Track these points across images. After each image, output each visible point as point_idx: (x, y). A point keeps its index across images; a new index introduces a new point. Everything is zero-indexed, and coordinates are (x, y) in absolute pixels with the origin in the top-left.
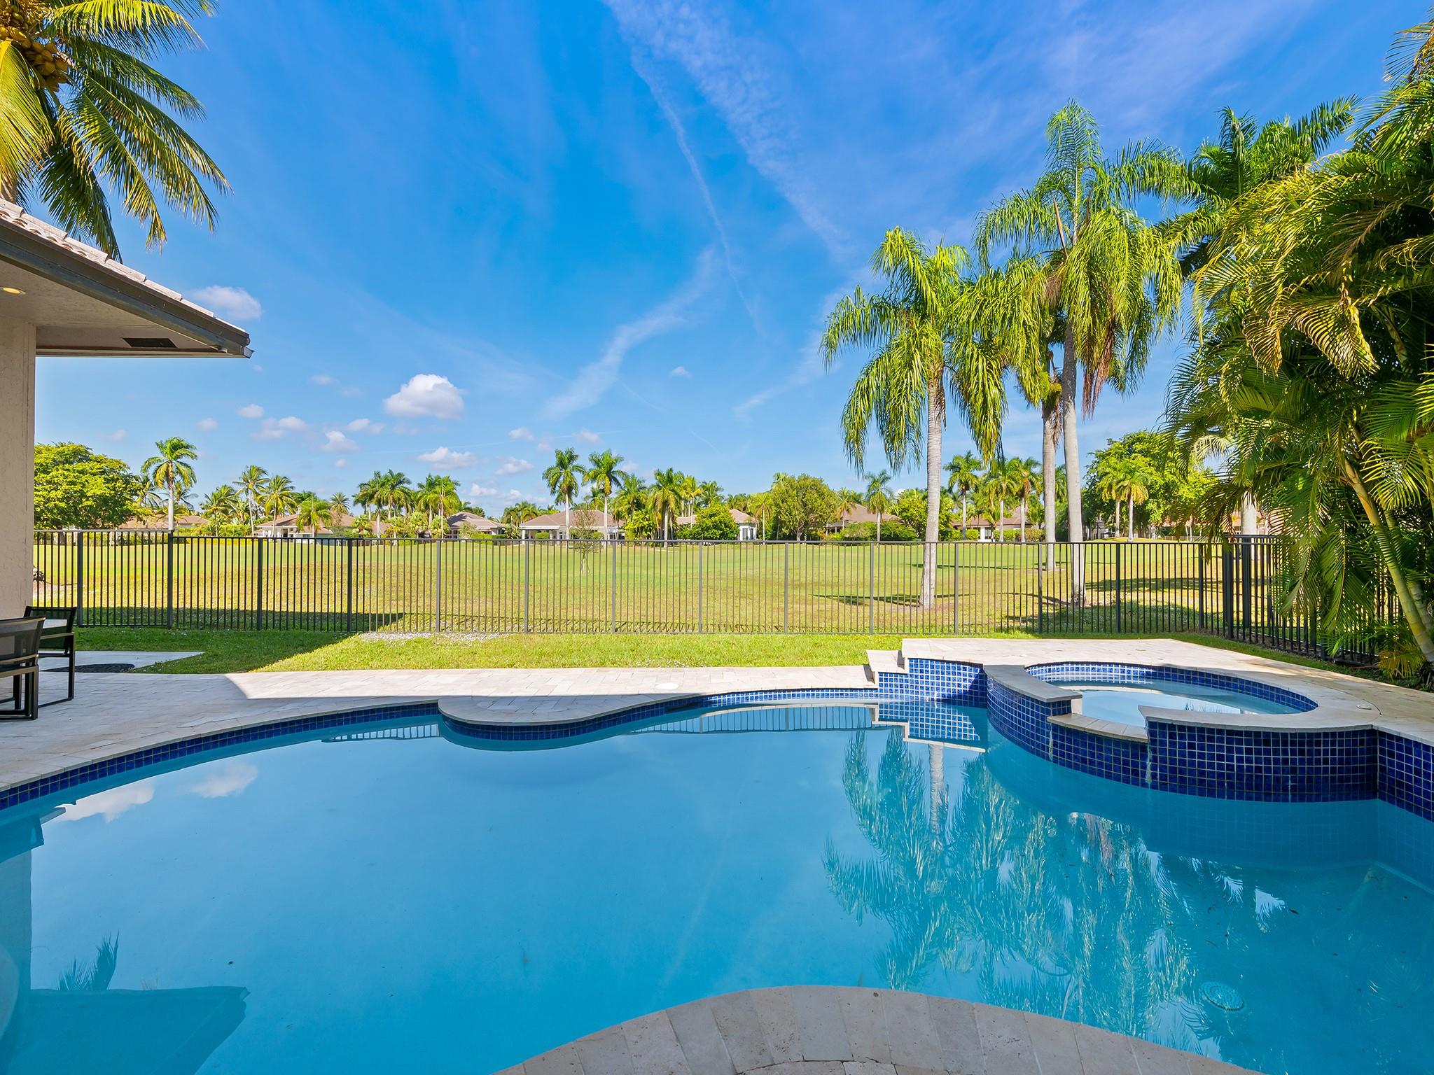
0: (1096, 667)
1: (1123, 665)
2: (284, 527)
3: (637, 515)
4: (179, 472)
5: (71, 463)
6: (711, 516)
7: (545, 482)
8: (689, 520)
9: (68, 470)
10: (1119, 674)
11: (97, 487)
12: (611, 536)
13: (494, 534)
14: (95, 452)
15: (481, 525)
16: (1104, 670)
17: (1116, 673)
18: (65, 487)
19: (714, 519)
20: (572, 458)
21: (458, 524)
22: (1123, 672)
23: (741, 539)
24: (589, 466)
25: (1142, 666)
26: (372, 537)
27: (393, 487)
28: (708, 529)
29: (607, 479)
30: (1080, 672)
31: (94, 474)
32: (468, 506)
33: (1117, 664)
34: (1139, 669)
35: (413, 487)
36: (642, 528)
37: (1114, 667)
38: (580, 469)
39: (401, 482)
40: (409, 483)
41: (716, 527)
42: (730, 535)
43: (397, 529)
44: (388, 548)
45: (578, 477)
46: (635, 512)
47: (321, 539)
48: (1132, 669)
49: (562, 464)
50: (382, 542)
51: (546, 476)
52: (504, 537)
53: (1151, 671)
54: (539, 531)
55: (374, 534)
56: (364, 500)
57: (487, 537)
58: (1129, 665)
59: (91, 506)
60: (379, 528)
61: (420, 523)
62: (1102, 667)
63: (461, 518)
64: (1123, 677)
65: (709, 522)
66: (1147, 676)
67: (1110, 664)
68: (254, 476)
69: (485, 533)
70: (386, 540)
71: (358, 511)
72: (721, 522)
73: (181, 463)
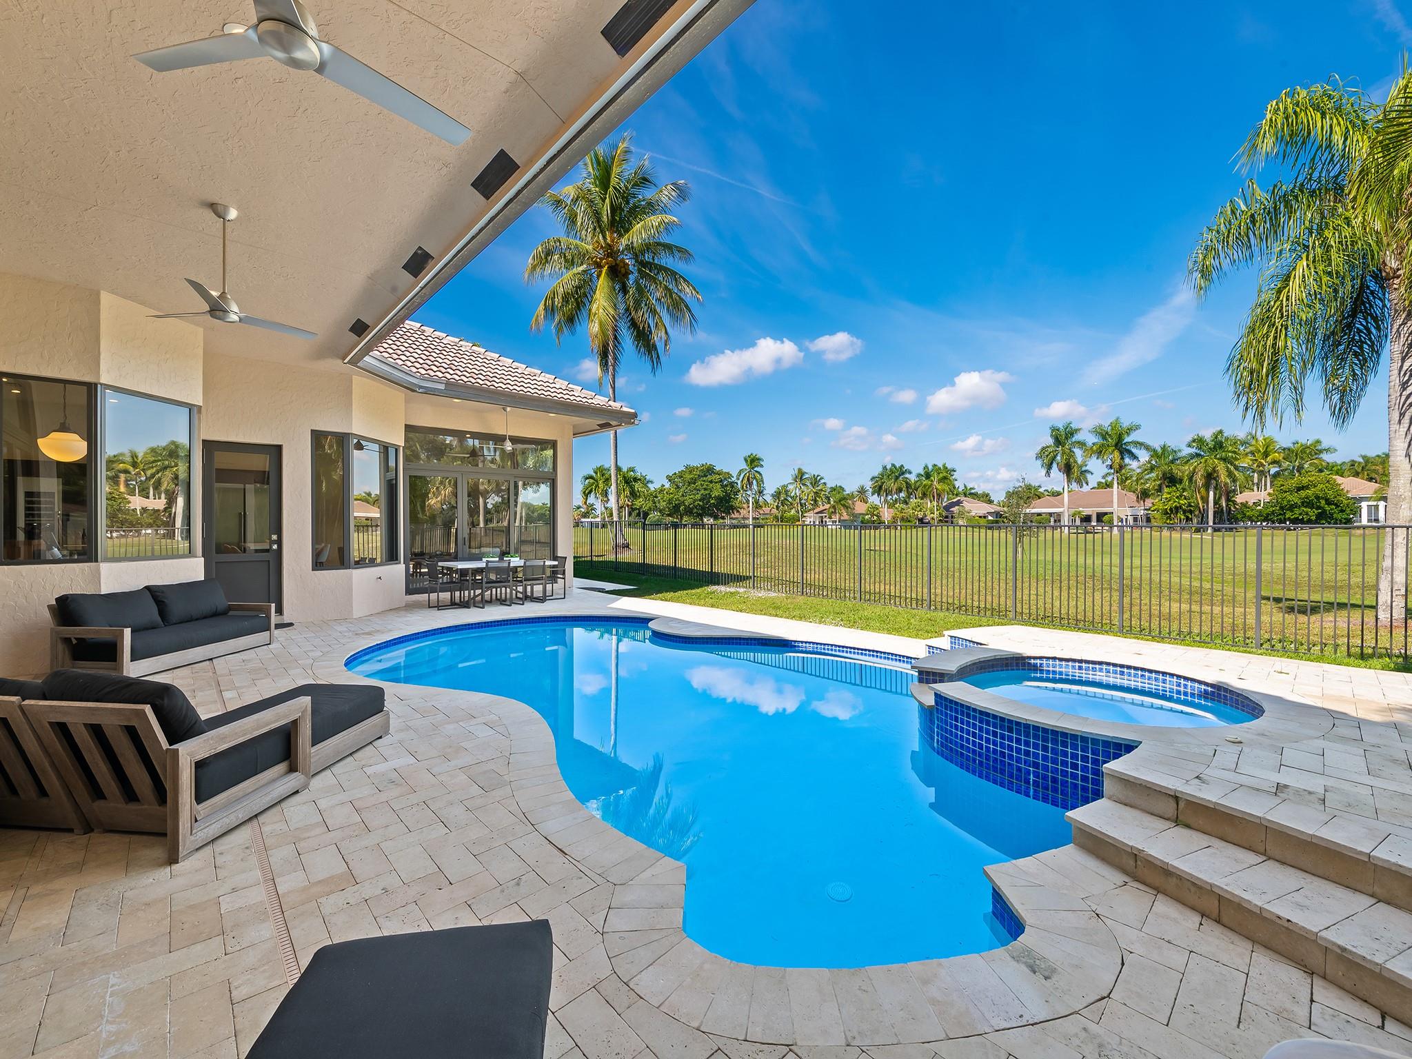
0: (1147, 674)
1: (1179, 677)
2: (820, 515)
3: (1169, 493)
4: (755, 478)
5: (706, 476)
6: (1299, 489)
7: (1039, 462)
8: (1257, 496)
9: (704, 481)
10: (1175, 688)
11: (717, 492)
12: (1135, 520)
13: (990, 518)
14: (717, 468)
15: (976, 509)
16: (1156, 679)
17: (1171, 684)
18: (702, 492)
19: (1303, 493)
20: (1071, 433)
21: (955, 509)
22: (1179, 685)
23: (1364, 521)
24: (1091, 439)
25: (1200, 682)
26: (881, 522)
27: (897, 478)
28: (1292, 507)
29: (1117, 454)
30: (1126, 677)
31: (716, 483)
32: (973, 491)
33: (1172, 675)
34: (1196, 685)
35: (912, 478)
36: (1176, 508)
37: (1168, 678)
38: (1082, 444)
39: (903, 473)
40: (910, 473)
41: (1308, 503)
42: (1339, 516)
43: (900, 515)
44: (893, 531)
45: (1078, 453)
46: (1166, 490)
47: (846, 525)
48: (1189, 684)
49: (1058, 441)
50: (889, 527)
51: (1039, 457)
52: (997, 521)
53: (1210, 689)
54: (1039, 514)
55: (882, 519)
56: (878, 490)
57: (983, 522)
58: (1186, 679)
59: (714, 503)
60: (887, 515)
61: (918, 509)
62: (1153, 675)
63: (958, 503)
64: (1179, 692)
65: (1295, 498)
66: (1205, 695)
67: (1164, 673)
68: (800, 476)
69: (980, 517)
70: (892, 525)
71: (874, 500)
72: (1318, 498)
73: (756, 471)
